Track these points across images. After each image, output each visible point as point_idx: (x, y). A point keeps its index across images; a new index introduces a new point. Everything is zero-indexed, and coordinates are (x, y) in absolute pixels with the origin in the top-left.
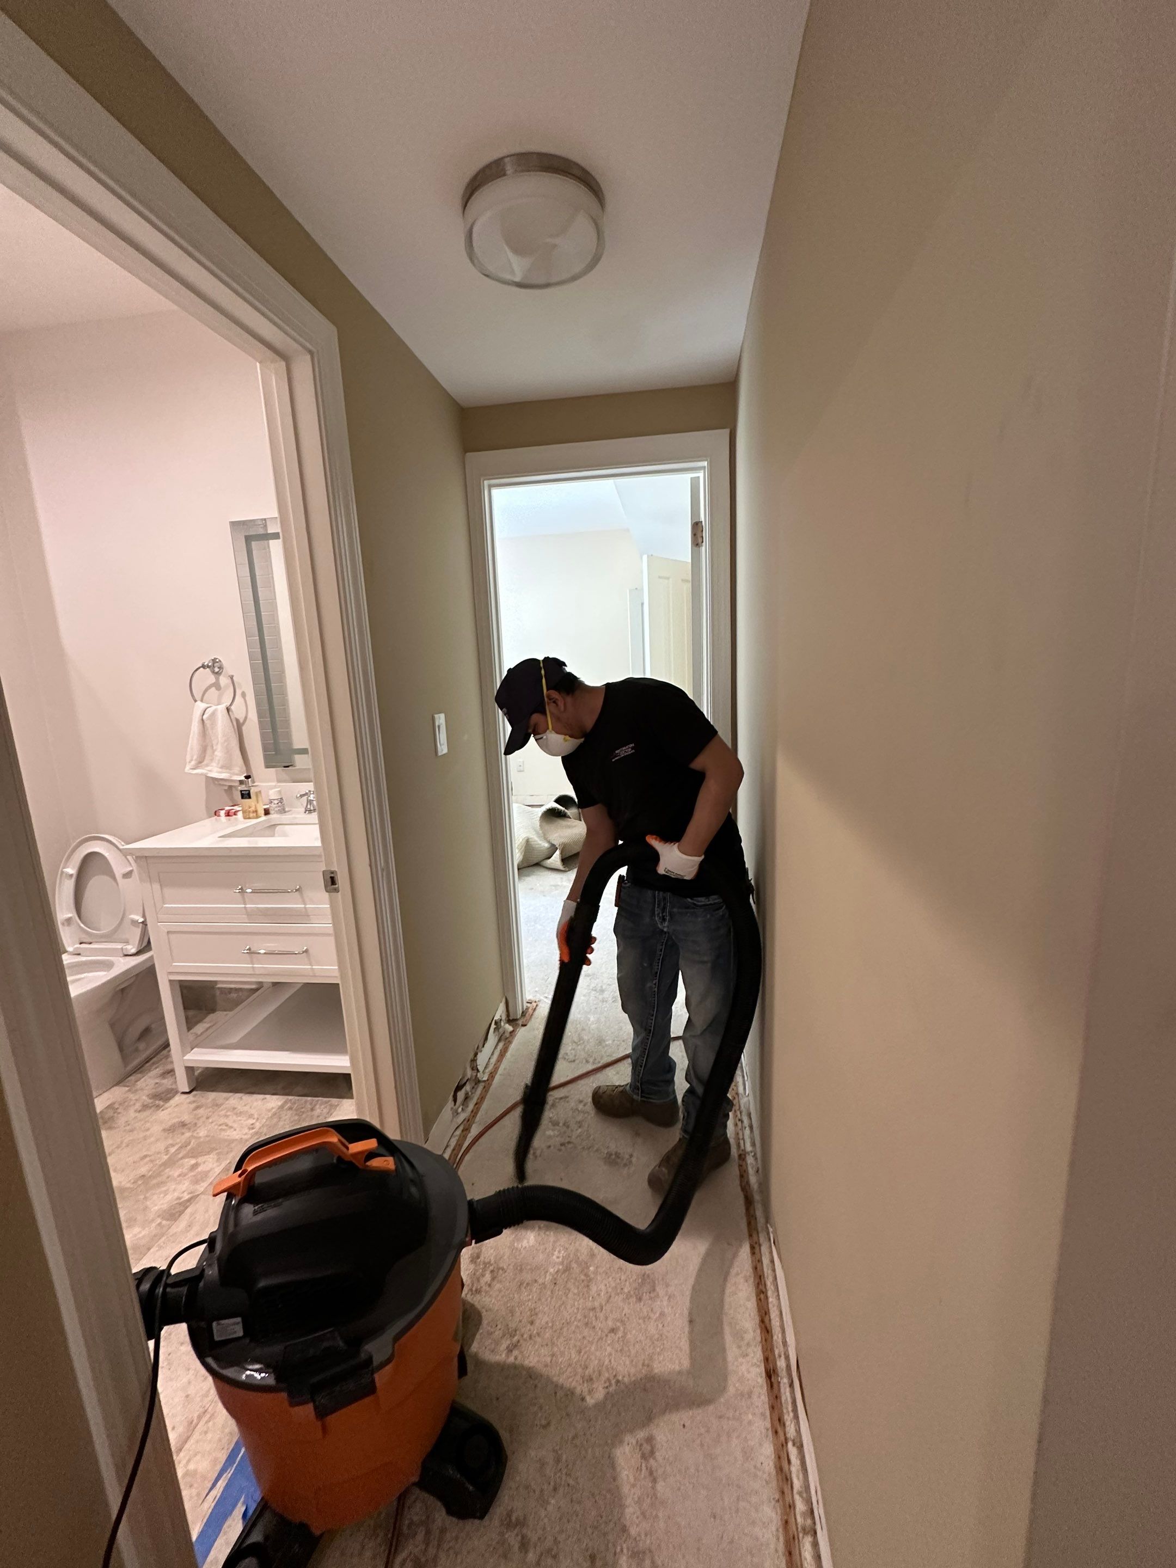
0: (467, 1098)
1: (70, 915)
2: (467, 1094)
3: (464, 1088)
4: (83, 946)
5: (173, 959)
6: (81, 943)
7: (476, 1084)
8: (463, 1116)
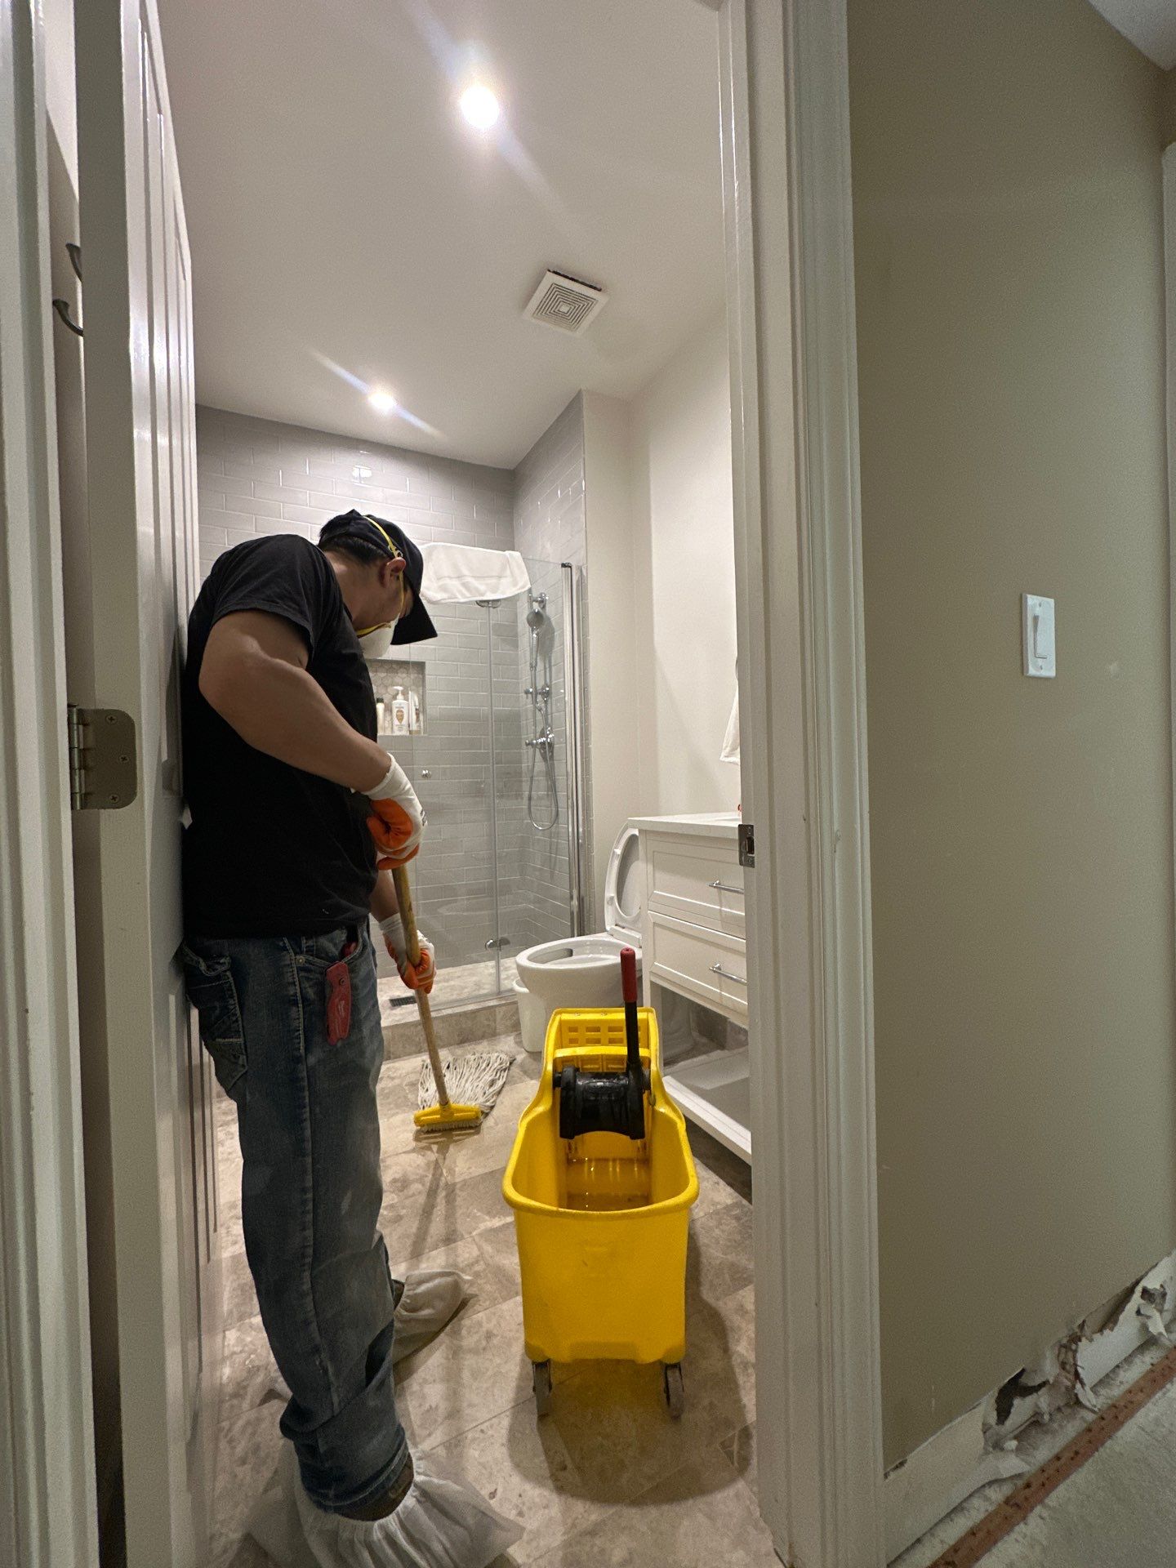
0: (1036, 1422)
1: (613, 895)
2: (1037, 1414)
3: (1035, 1395)
4: (617, 928)
5: (655, 958)
6: (616, 925)
7: (1067, 1405)
8: (1012, 1464)
